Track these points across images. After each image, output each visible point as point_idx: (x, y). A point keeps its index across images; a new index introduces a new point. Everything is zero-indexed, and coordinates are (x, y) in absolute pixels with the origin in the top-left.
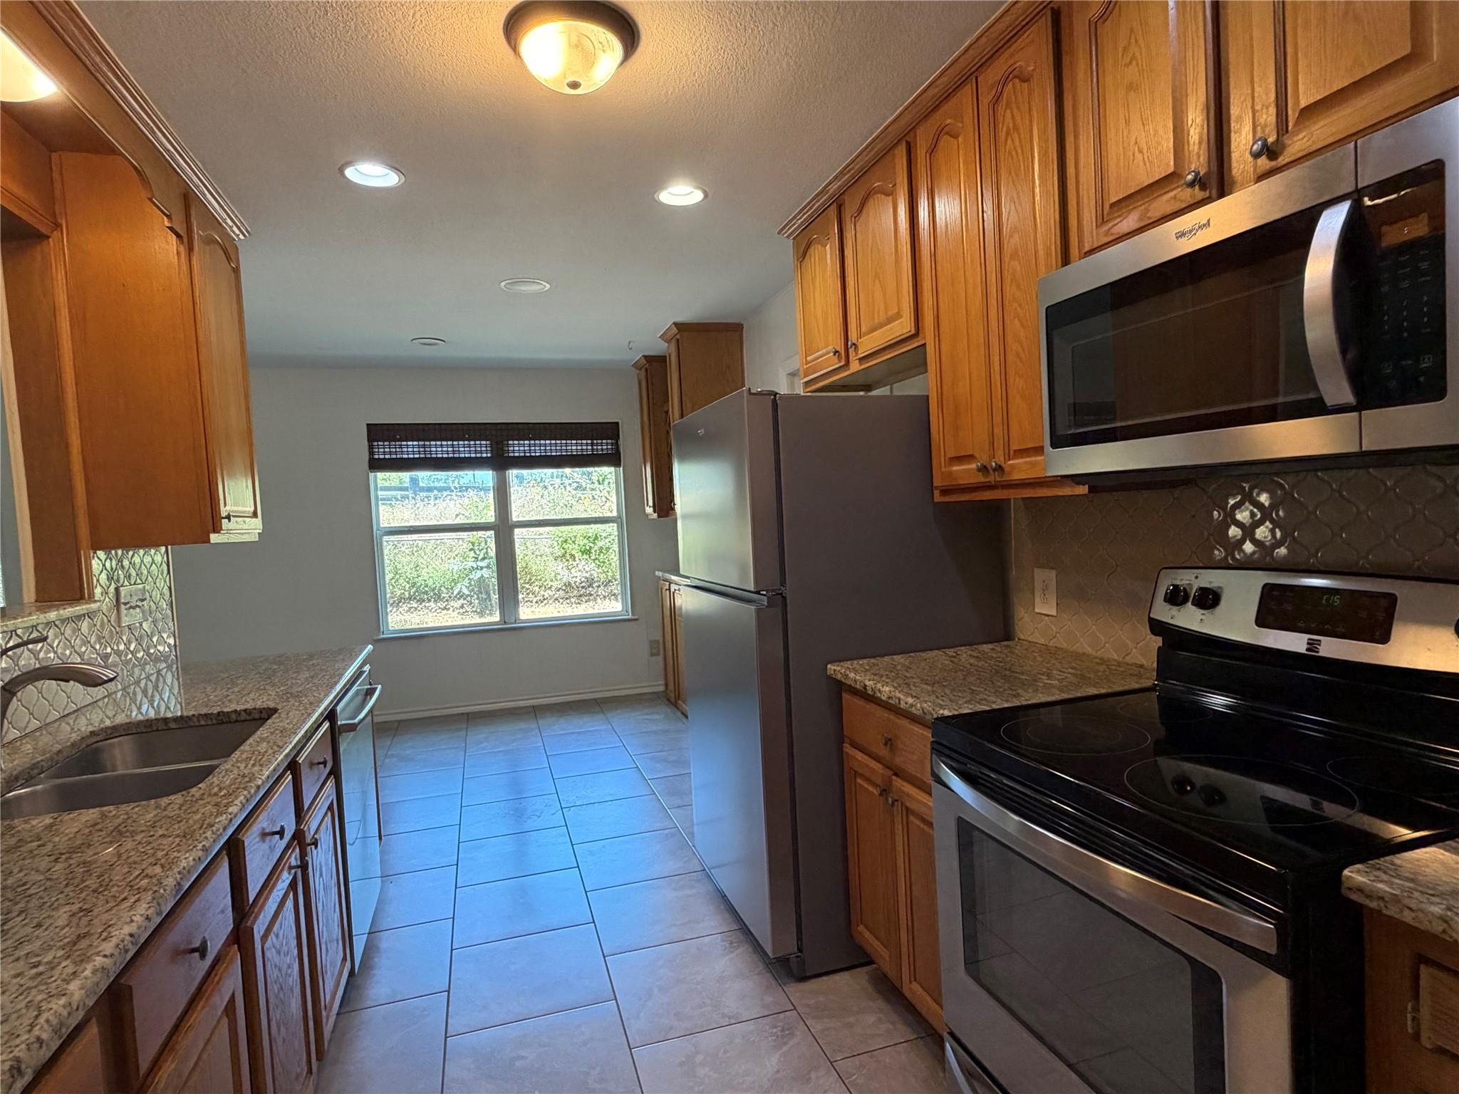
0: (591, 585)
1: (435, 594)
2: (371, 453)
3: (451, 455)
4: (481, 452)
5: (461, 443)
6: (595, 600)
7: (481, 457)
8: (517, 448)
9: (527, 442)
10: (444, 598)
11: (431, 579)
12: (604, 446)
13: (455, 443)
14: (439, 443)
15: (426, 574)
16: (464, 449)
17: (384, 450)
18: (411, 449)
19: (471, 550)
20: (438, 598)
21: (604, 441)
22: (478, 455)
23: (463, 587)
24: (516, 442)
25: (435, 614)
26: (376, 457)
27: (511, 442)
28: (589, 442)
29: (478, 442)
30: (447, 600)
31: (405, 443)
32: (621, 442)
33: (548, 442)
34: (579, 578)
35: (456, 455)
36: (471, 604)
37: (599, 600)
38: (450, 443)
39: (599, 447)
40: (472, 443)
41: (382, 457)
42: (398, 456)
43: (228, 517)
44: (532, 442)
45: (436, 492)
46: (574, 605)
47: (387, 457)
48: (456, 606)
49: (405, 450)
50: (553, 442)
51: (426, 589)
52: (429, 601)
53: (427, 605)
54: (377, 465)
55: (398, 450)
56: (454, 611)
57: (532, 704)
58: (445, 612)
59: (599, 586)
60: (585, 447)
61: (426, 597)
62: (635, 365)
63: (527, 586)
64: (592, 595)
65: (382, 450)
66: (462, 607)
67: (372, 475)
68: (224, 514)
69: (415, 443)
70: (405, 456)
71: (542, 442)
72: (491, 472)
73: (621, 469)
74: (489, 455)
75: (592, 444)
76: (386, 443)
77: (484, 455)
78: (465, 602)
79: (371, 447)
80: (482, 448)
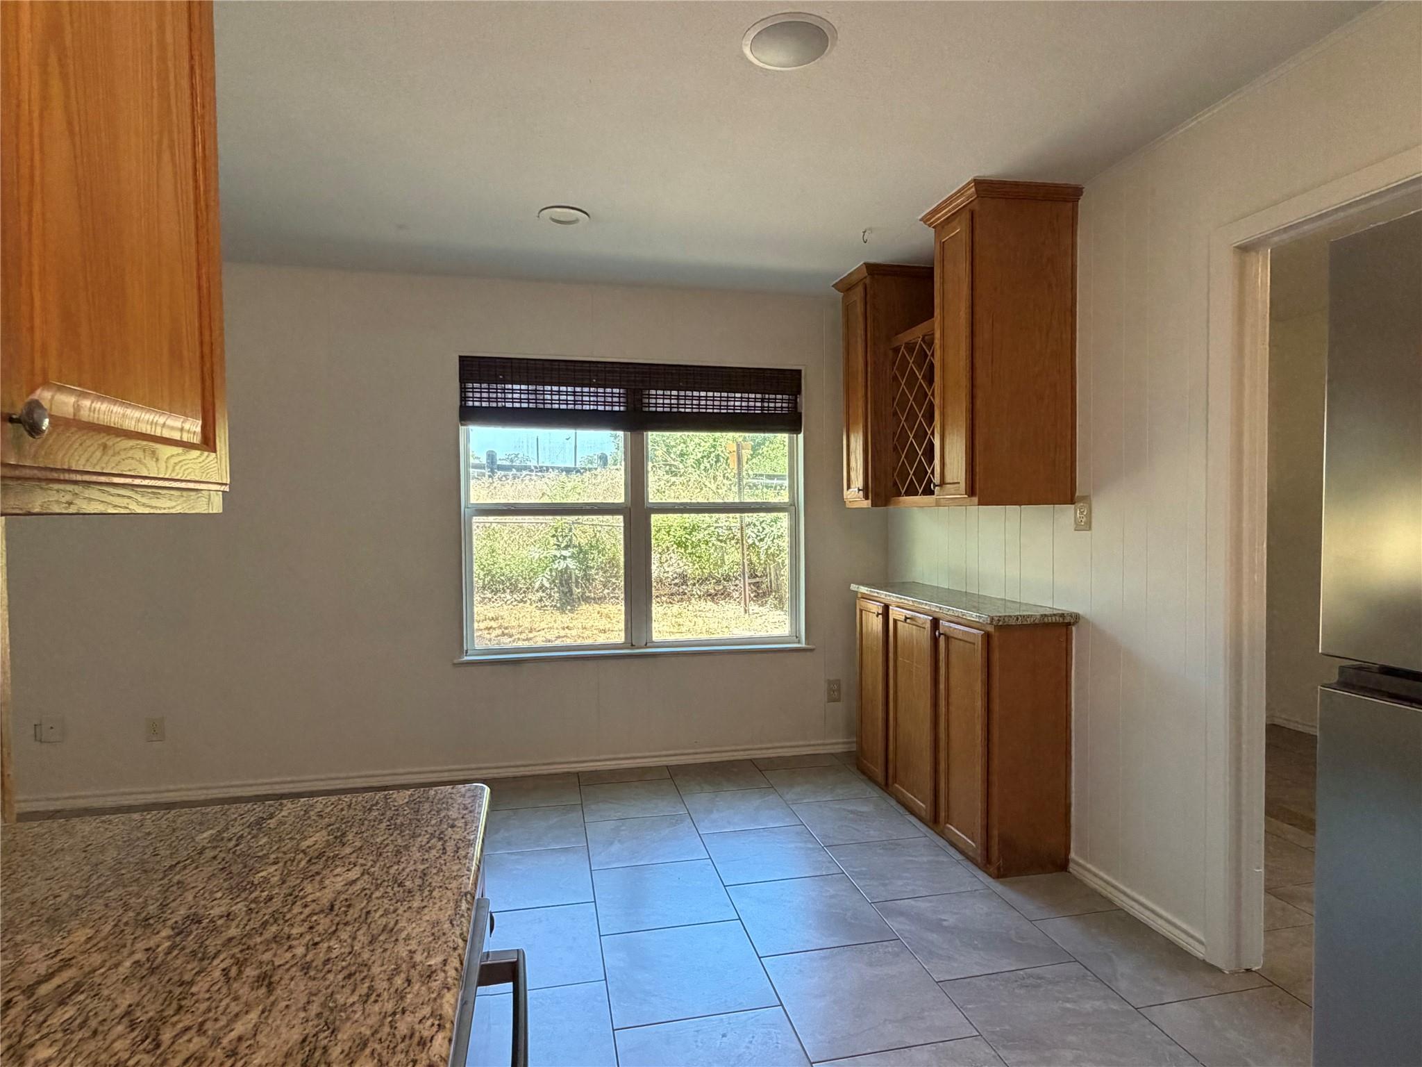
0: (685, 583)
1: (511, 584)
2: (463, 399)
3: (571, 407)
4: (612, 404)
5: (586, 389)
6: (689, 600)
7: (612, 411)
8: (660, 400)
9: (674, 393)
10: (521, 589)
11: (508, 567)
12: (778, 403)
13: (578, 389)
14: (555, 388)
15: (501, 561)
16: (590, 398)
17: (480, 396)
18: (517, 394)
19: (554, 536)
20: (514, 589)
21: (779, 396)
22: (608, 408)
23: (545, 580)
24: (660, 392)
25: (511, 606)
26: (470, 404)
27: (653, 392)
28: (759, 396)
29: (609, 390)
30: (524, 592)
31: (510, 386)
32: (803, 400)
33: (703, 394)
34: (671, 573)
35: (578, 407)
36: (550, 598)
37: (693, 601)
38: (570, 389)
39: (772, 405)
40: (601, 390)
41: (477, 404)
42: (500, 405)
44: (682, 393)
45: (514, 471)
46: (665, 605)
47: (484, 404)
48: (534, 599)
49: (510, 396)
50: (710, 394)
51: (502, 578)
52: (505, 592)
53: (503, 596)
54: (468, 414)
55: (499, 395)
56: (531, 604)
58: (521, 604)
59: (694, 585)
60: (752, 404)
61: (501, 586)
63: (614, 580)
64: (685, 594)
65: (478, 395)
66: (541, 600)
67: (462, 429)
69: (523, 387)
70: (509, 405)
71: (696, 394)
72: (621, 433)
73: (801, 436)
74: (622, 409)
75: (763, 400)
76: (484, 385)
77: (616, 408)
78: (544, 594)
79: (463, 390)
80: (612, 398)
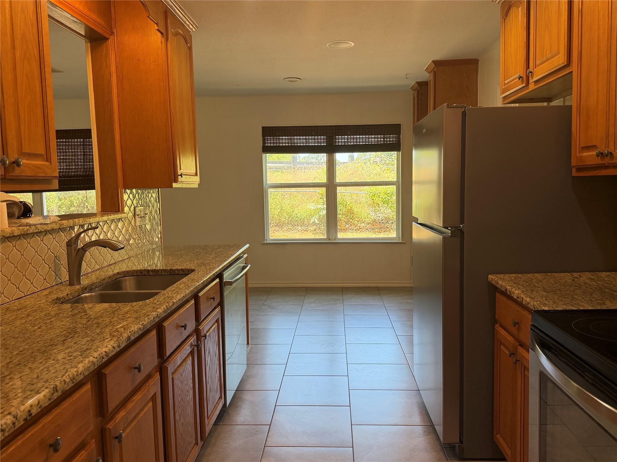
0: (387, 222)
1: (301, 222)
2: (264, 143)
3: (305, 144)
4: (321, 142)
5: (310, 137)
6: (390, 231)
7: (321, 146)
8: (341, 140)
9: (346, 137)
10: (306, 224)
11: (299, 214)
12: (391, 139)
13: (307, 137)
14: (298, 137)
15: (296, 211)
16: (312, 141)
18: (284, 141)
19: (321, 198)
20: (303, 224)
21: (391, 136)
22: (319, 144)
23: (316, 219)
24: (340, 137)
25: (301, 233)
26: (267, 145)
27: (337, 137)
28: (382, 136)
29: (319, 137)
30: (307, 226)
31: (281, 137)
32: (401, 136)
33: (358, 136)
34: (381, 217)
35: (308, 144)
36: (319, 229)
37: (392, 231)
38: (304, 137)
39: (388, 140)
40: (316, 137)
41: (269, 145)
42: (278, 145)
43: (181, 175)
44: (349, 137)
45: (305, 165)
46: (377, 233)
47: (272, 145)
48: (311, 229)
49: (281, 141)
50: (361, 136)
51: (297, 219)
52: (298, 225)
53: (297, 228)
54: (267, 149)
55: (277, 141)
56: (310, 232)
57: (342, 286)
58: (306, 232)
59: (392, 223)
60: (379, 140)
61: (296, 223)
62: (412, 88)
63: (351, 220)
64: (388, 228)
65: (269, 141)
66: (315, 230)
67: (264, 155)
68: (179, 174)
69: (286, 137)
70: (281, 145)
71: (355, 137)
72: (325, 154)
73: (401, 152)
74: (325, 144)
75: (384, 138)
76: (272, 138)
77: (323, 144)
78: (317, 227)
79: (264, 140)
80: (321, 140)
